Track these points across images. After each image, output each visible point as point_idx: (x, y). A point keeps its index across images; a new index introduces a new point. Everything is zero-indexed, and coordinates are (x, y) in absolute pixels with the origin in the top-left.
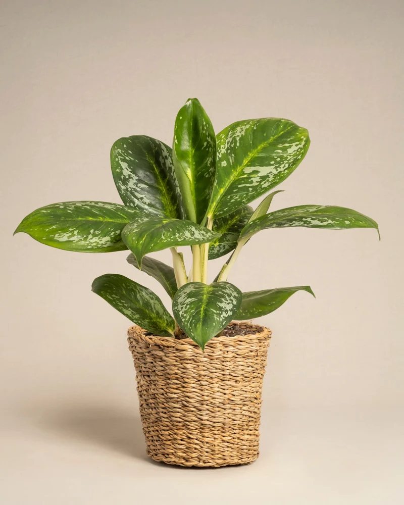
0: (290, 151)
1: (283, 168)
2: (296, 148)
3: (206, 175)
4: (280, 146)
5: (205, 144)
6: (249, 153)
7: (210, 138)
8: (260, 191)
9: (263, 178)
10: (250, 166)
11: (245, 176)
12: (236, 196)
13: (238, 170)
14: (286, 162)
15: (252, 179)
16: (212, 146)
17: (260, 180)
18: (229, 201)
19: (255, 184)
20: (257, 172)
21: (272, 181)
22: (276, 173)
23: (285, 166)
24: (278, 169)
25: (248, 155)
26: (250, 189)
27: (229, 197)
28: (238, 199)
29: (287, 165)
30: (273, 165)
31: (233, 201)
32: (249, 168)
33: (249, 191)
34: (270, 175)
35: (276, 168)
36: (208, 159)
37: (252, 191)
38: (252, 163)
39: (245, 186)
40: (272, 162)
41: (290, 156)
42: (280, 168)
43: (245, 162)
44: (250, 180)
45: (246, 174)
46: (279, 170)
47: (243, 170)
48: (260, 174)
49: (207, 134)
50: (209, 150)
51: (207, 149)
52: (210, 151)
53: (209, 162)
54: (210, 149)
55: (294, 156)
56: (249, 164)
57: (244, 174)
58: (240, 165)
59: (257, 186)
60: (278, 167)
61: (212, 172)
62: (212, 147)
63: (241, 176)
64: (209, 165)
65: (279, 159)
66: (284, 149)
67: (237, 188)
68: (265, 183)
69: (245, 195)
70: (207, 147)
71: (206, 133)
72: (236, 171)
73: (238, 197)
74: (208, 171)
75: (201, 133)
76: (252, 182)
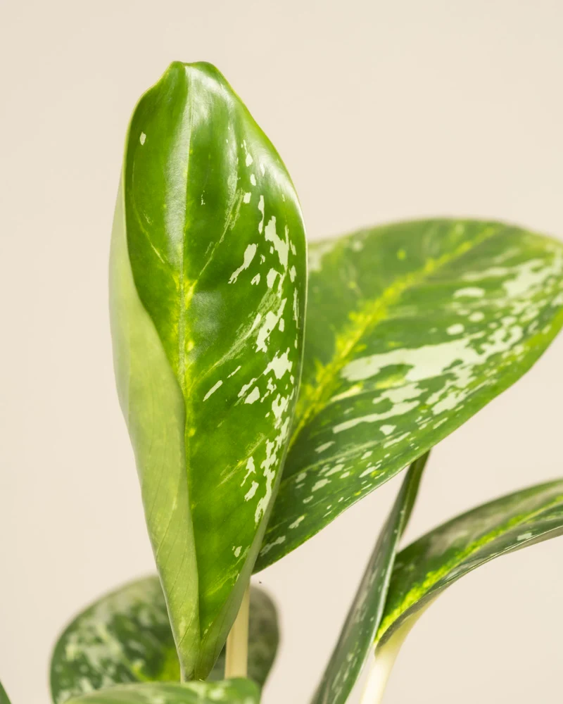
0: (513, 288)
1: (505, 340)
2: (539, 278)
3: (249, 392)
4: (472, 277)
5: (250, 252)
6: (352, 316)
7: (273, 222)
8: (430, 426)
9: (431, 385)
10: (368, 353)
11: (355, 391)
12: (333, 464)
13: (319, 378)
14: (507, 321)
15: (384, 395)
16: (284, 260)
17: (418, 392)
18: (307, 491)
19: (400, 409)
20: (400, 369)
21: (470, 386)
22: (481, 360)
23: (508, 336)
24: (484, 346)
25: (350, 322)
26: (387, 429)
27: (302, 476)
28: (342, 472)
29: (517, 333)
30: (459, 336)
31: (320, 485)
32: (363, 361)
33: (382, 436)
34: (456, 370)
35: (476, 344)
36: (259, 318)
37: (395, 434)
38: (373, 343)
39: (364, 423)
40: (456, 329)
41: (521, 300)
42: (492, 343)
43: (344, 345)
44: (376, 401)
45: (355, 383)
46: (489, 350)
47: (339, 373)
48: (414, 376)
49: (261, 206)
50: (263, 280)
51: (257, 279)
52: (270, 284)
53: (263, 336)
54: (272, 275)
55: (535, 299)
56: (361, 348)
57: (346, 385)
58: (326, 360)
59: (414, 412)
60: (484, 340)
61: (279, 375)
62: (279, 268)
63: (336, 393)
64: (261, 345)
65: (477, 317)
66: (492, 286)
67: (329, 436)
68: (444, 396)
69: (369, 454)
70: (255, 267)
71: (255, 200)
72: (314, 384)
73: (338, 468)
74: (257, 371)
75: (231, 203)
76: (387, 405)
